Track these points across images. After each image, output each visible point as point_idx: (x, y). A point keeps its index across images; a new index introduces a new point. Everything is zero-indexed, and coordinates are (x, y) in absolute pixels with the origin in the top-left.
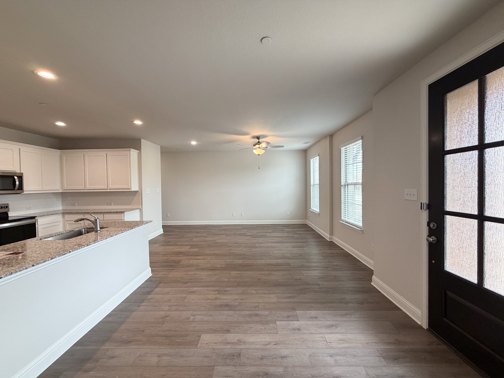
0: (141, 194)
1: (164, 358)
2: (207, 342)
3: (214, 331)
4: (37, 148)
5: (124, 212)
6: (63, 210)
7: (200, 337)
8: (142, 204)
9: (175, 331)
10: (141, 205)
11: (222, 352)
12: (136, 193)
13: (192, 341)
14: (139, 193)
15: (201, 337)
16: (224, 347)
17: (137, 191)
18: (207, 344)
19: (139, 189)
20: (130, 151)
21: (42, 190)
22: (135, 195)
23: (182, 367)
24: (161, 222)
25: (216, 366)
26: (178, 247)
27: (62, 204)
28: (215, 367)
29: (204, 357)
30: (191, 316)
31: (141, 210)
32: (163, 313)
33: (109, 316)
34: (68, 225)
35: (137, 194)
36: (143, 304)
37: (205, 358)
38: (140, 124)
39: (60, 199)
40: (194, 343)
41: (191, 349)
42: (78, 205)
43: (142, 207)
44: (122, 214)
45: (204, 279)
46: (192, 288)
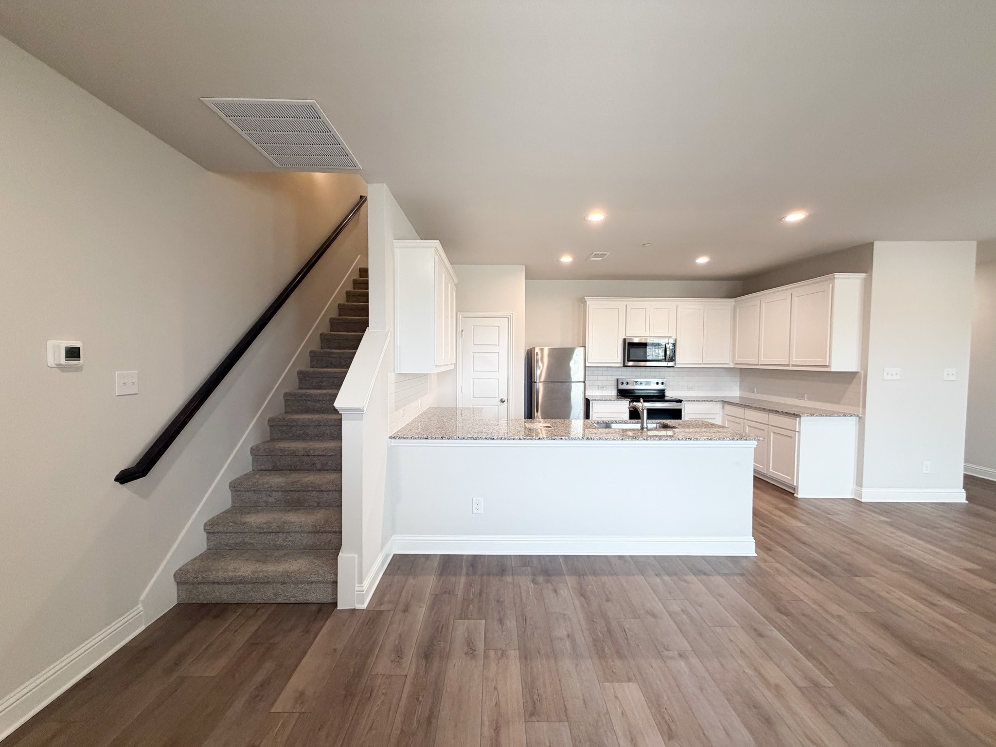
0: (864, 380)
1: (568, 643)
2: (620, 696)
3: (656, 704)
4: (706, 301)
5: (799, 416)
6: (740, 397)
7: (629, 680)
8: (864, 406)
9: (627, 639)
10: (862, 407)
11: (605, 731)
12: (853, 378)
13: (614, 671)
14: (860, 378)
15: (630, 683)
16: (620, 733)
17: (856, 373)
18: (616, 697)
19: (861, 370)
20: (834, 278)
21: (702, 364)
22: (850, 383)
23: (557, 670)
24: (962, 464)
25: (570, 725)
26: (932, 547)
27: (740, 388)
28: (566, 724)
29: (584, 700)
30: (676, 652)
31: (861, 420)
32: (659, 607)
33: (621, 557)
34: (727, 421)
35: (854, 381)
36: (666, 578)
37: (582, 702)
38: (802, 220)
39: (738, 379)
40: (610, 676)
41: (596, 673)
42: (758, 393)
43: (864, 413)
44: (796, 420)
45: (842, 643)
46: (773, 628)
